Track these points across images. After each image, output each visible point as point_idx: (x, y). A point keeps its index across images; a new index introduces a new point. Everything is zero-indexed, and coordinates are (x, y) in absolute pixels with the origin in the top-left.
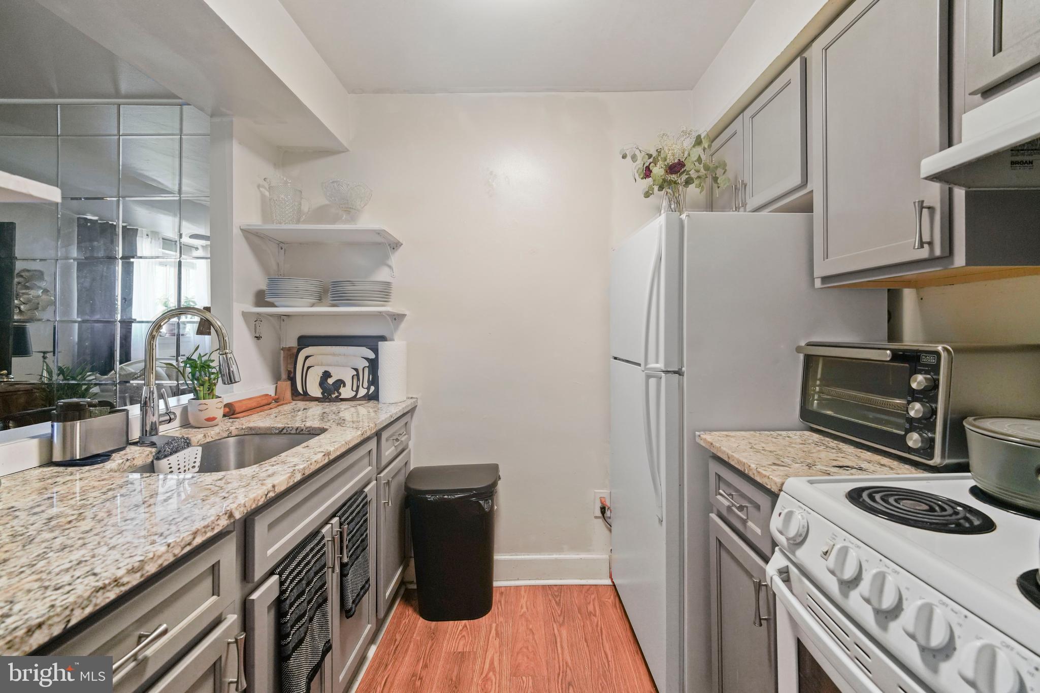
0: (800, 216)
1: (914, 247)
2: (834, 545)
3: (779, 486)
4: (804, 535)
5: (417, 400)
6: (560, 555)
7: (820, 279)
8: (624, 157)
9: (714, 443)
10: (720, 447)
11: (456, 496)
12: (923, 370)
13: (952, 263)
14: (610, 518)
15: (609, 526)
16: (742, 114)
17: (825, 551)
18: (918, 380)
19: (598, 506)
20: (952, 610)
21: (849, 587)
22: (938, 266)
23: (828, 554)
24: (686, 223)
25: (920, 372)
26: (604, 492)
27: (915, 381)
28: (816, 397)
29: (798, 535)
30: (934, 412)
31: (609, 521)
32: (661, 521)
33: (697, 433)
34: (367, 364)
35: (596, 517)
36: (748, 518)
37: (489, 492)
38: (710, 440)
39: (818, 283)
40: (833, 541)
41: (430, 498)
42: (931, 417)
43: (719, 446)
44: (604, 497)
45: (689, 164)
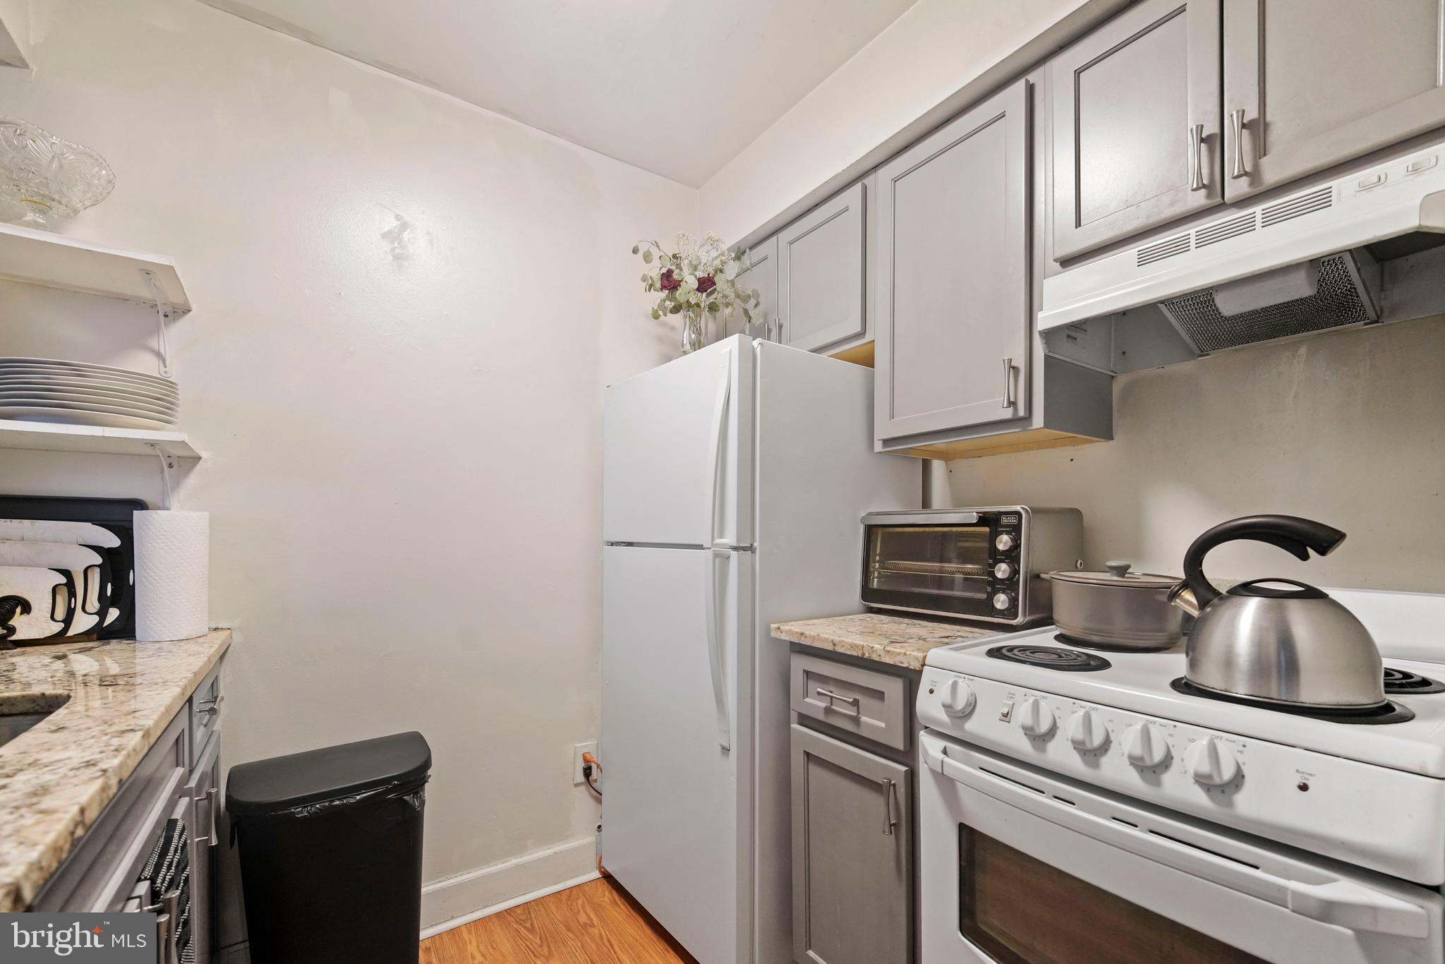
0: (858, 369)
1: (1003, 405)
2: (1014, 704)
3: (921, 660)
4: (973, 704)
5: (231, 633)
6: (521, 857)
7: (881, 442)
8: (635, 251)
9: (806, 632)
10: (818, 635)
11: (358, 797)
12: (1004, 531)
13: (1031, 425)
14: (596, 781)
15: (598, 796)
16: (775, 237)
17: (1006, 712)
18: (1004, 541)
19: (580, 765)
20: (1161, 725)
21: (1044, 740)
22: (1017, 428)
23: (1009, 715)
24: (758, 351)
25: (1001, 533)
26: (587, 745)
27: (1001, 542)
28: (876, 575)
29: (968, 704)
30: (1017, 572)
31: (595, 785)
32: (726, 750)
33: (773, 626)
34: (99, 560)
35: (576, 785)
36: (858, 713)
37: (415, 780)
38: (798, 630)
39: (878, 447)
40: (1012, 700)
41: (301, 812)
42: (1014, 578)
43: (816, 634)
44: (589, 753)
45: (721, 283)
